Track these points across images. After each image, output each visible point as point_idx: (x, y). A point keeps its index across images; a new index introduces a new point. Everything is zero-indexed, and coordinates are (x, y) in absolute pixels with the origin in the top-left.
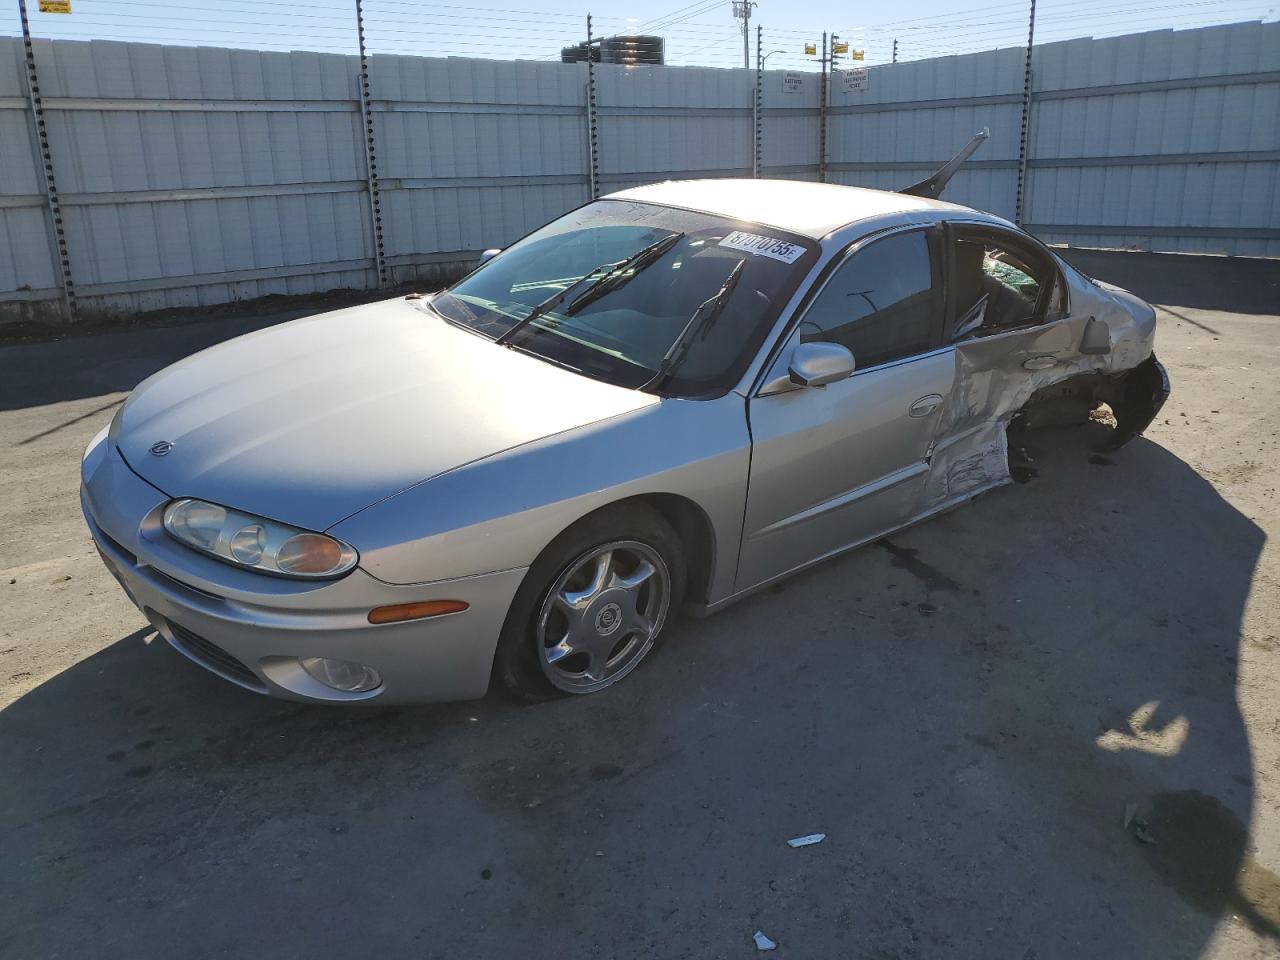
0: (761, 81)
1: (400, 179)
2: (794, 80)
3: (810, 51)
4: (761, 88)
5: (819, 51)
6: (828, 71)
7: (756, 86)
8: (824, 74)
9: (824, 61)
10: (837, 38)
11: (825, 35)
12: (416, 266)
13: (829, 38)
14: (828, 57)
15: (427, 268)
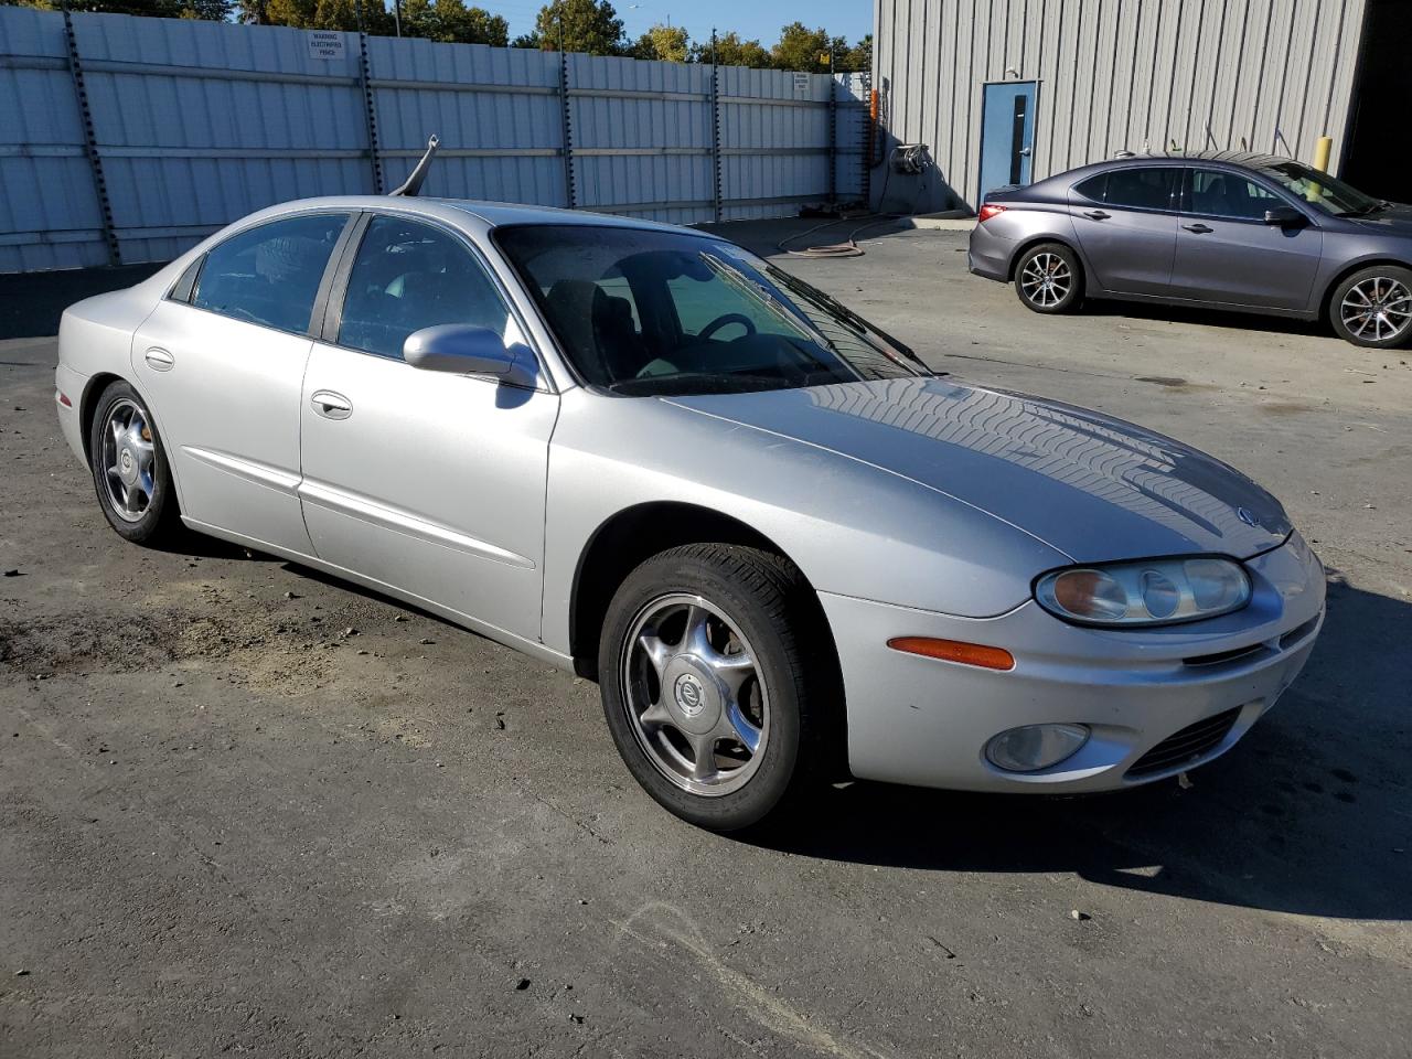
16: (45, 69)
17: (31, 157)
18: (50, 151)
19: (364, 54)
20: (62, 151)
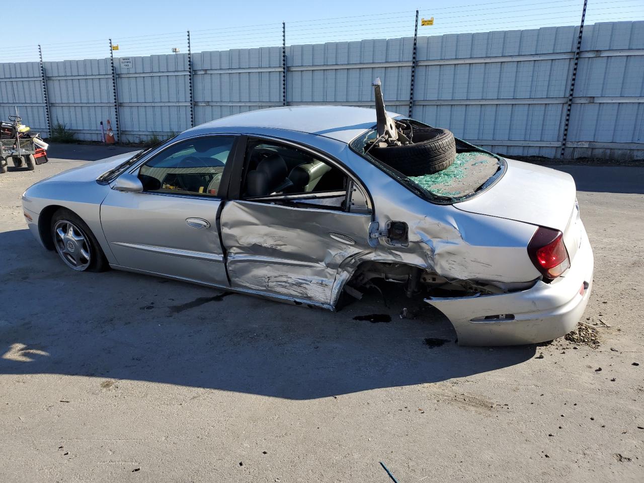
1: (594, 97)
12: (593, 149)
15: (601, 151)
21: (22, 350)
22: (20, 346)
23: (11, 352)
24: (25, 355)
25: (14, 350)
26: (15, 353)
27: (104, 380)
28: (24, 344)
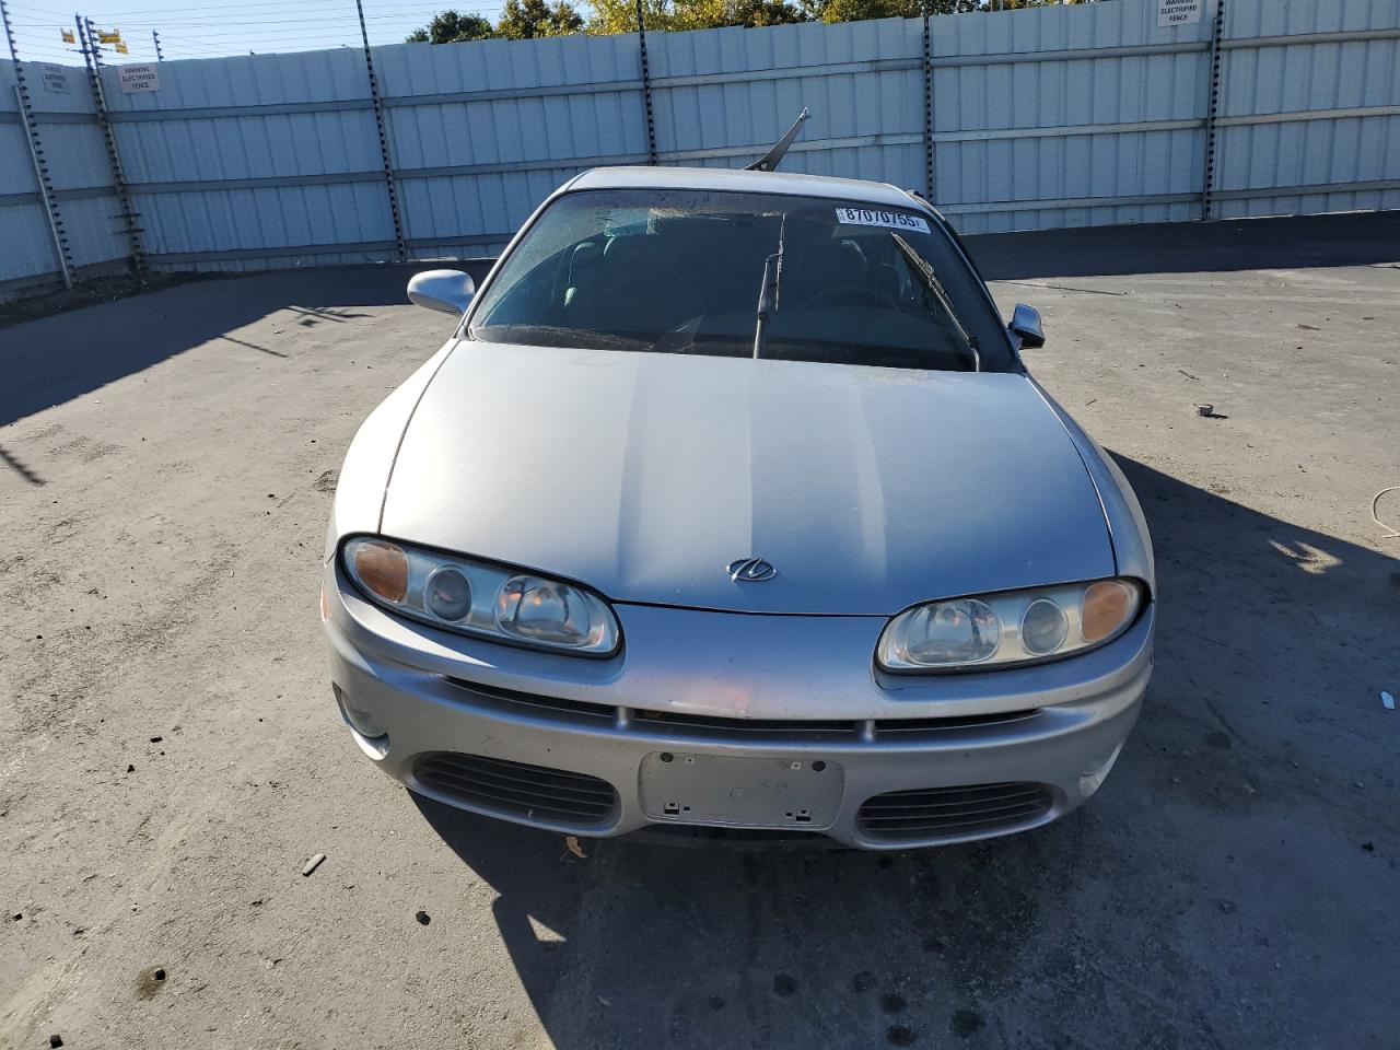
0: (22, 75)
2: (55, 76)
3: (68, 38)
4: (24, 84)
5: (77, 38)
6: (93, 64)
7: (17, 82)
8: (90, 69)
9: (85, 52)
10: (92, 23)
11: (78, 18)
13: (83, 22)
14: (89, 47)
16: (904, 69)
17: (883, 146)
18: (897, 140)
19: (1220, 13)
20: (906, 139)
21: (1307, 561)
22: (1309, 568)
23: (1327, 564)
24: (1305, 553)
25: (1321, 565)
26: (1319, 561)
27: (1223, 496)
28: (1300, 568)
